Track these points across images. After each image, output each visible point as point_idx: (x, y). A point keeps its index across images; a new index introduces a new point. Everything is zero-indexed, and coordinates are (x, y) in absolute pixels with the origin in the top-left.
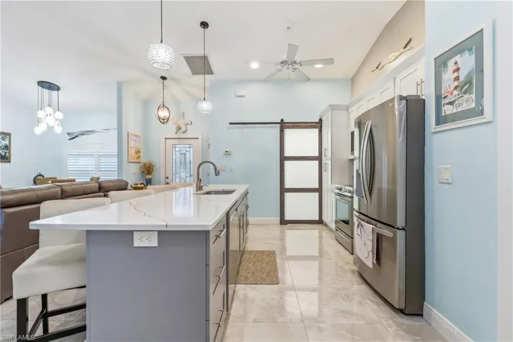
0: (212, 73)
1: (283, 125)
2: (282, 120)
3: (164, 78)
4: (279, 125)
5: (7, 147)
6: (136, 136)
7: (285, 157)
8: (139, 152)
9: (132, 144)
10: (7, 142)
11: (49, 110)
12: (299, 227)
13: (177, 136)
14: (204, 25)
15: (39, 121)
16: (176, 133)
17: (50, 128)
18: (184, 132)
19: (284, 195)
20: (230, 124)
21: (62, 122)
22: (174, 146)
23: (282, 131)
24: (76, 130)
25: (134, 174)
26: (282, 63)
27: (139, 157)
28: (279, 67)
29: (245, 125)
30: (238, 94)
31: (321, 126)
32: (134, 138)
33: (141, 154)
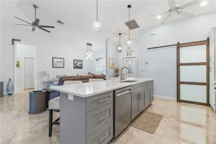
0: (138, 27)
1: (179, 46)
2: (178, 43)
3: (120, 34)
4: (176, 46)
5: (82, 64)
6: (113, 58)
7: (180, 64)
8: (114, 64)
9: (111, 61)
10: (82, 63)
11: (89, 52)
12: (189, 105)
13: (127, 57)
14: (129, 6)
15: (87, 56)
16: (127, 55)
17: (90, 58)
18: (130, 55)
19: (179, 85)
20: (148, 49)
21: (92, 56)
22: (127, 61)
23: (178, 49)
24: (98, 58)
25: (112, 73)
26: (169, 11)
27: (114, 66)
28: (168, 14)
29: (156, 49)
30: (152, 34)
31: (208, 43)
32: (112, 59)
33: (115, 65)
